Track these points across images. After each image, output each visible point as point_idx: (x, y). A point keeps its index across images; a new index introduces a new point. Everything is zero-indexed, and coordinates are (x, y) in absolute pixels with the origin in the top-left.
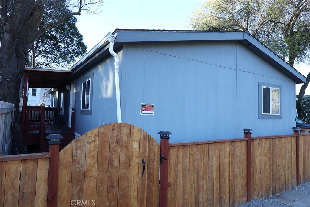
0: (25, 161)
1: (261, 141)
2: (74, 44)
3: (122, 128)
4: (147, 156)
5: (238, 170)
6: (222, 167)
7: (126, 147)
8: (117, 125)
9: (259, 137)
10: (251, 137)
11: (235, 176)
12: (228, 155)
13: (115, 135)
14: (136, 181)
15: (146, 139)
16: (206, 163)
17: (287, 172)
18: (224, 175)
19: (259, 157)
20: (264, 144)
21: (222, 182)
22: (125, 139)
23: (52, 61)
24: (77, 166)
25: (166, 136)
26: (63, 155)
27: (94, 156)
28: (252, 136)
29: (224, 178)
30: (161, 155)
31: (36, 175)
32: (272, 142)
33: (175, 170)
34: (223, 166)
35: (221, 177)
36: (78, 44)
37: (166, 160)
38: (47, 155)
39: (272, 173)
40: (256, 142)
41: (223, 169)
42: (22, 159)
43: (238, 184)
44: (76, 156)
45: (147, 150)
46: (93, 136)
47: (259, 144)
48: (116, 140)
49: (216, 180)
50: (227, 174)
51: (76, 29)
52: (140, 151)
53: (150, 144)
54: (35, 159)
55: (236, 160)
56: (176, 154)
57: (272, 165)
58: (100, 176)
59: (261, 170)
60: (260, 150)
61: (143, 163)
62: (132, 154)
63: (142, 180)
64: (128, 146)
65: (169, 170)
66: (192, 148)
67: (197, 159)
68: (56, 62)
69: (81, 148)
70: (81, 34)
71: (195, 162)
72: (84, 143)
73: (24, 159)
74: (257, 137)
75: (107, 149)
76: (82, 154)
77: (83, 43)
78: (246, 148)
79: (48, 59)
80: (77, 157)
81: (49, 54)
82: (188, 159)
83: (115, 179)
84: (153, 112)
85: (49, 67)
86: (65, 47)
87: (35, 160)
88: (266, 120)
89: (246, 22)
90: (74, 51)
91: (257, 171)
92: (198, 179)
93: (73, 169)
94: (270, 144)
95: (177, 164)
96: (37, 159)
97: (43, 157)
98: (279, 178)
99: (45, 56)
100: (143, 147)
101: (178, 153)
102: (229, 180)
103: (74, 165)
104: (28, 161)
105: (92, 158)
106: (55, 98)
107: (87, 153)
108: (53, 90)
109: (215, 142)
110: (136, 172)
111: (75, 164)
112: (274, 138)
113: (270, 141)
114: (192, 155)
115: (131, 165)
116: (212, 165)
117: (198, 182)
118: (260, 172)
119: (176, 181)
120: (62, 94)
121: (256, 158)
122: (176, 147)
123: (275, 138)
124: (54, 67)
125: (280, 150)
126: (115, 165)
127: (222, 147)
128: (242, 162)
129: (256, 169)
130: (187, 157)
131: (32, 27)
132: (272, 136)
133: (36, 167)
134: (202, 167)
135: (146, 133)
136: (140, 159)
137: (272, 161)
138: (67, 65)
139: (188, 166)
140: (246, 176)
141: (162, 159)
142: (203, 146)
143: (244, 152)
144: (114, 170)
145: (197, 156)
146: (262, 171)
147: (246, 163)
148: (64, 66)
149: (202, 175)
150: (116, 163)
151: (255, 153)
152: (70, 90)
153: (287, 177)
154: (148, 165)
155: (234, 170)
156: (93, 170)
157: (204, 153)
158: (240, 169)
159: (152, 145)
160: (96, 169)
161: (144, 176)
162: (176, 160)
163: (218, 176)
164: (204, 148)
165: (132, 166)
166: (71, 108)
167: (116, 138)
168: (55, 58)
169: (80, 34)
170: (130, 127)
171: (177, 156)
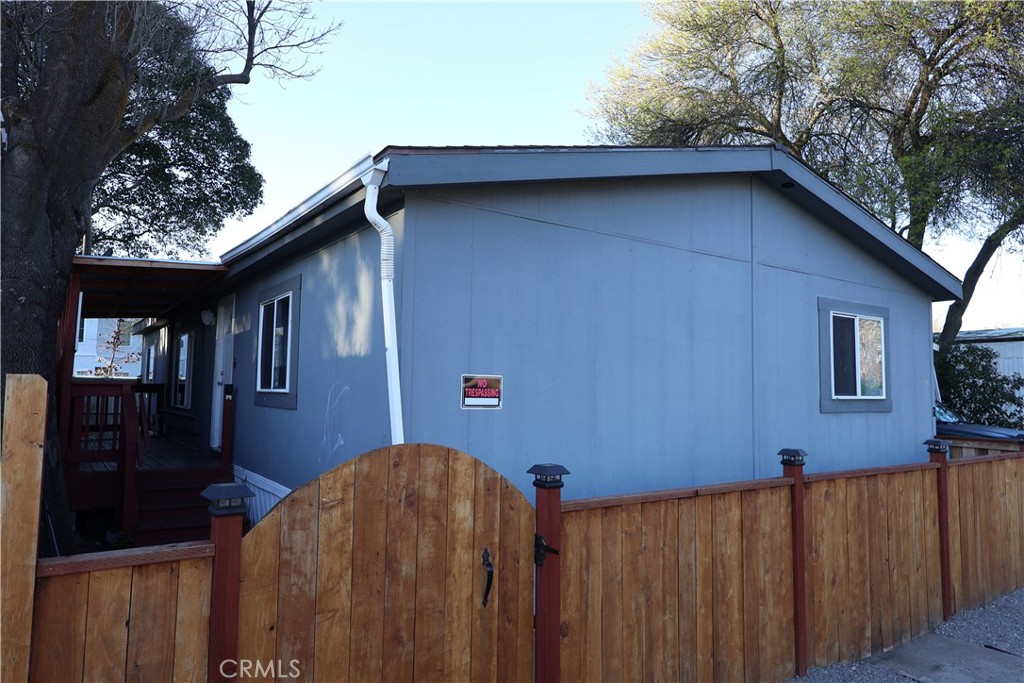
0: (144, 568)
1: (832, 485)
2: (219, 171)
3: (422, 459)
4: (497, 545)
5: (767, 578)
6: (720, 571)
7: (437, 518)
8: (407, 451)
9: (826, 476)
10: (804, 473)
11: (759, 596)
12: (736, 533)
13: (403, 481)
14: (464, 620)
15: (494, 489)
16: (673, 558)
17: (912, 579)
18: (725, 595)
19: (827, 535)
20: (841, 496)
21: (720, 615)
22: (431, 491)
23: (144, 227)
24: (294, 579)
25: (555, 481)
26: (251, 549)
27: (341, 549)
28: (806, 470)
29: (727, 604)
30: (538, 538)
31: (173, 612)
32: (865, 488)
33: (581, 581)
34: (724, 567)
35: (717, 600)
36: (233, 172)
37: (557, 553)
38: (207, 548)
39: (868, 584)
40: (819, 491)
41: (721, 577)
42: (134, 564)
43: (767, 619)
44: (291, 549)
45: (497, 526)
46: (339, 486)
47: (827, 494)
48: (407, 497)
49: (703, 611)
50: (733, 592)
51: (227, 123)
52: (477, 530)
53: (507, 505)
54: (172, 562)
55: (760, 549)
56: (582, 535)
57: (868, 558)
58: (359, 609)
59: (835, 575)
60: (832, 514)
61: (487, 563)
62: (454, 539)
63: (482, 617)
64: (442, 513)
65: (563, 584)
66: (628, 515)
67: (645, 548)
68: (156, 227)
69: (304, 525)
70: (244, 138)
71: (640, 557)
72: (314, 510)
73: (141, 563)
74: (820, 475)
75: (381, 526)
76: (307, 542)
77: (252, 169)
78: (790, 510)
79: (133, 219)
80: (292, 553)
81: (134, 201)
82: (619, 546)
83: (405, 616)
84: (499, 401)
85: (133, 245)
86: (188, 181)
87: (172, 565)
88: (845, 418)
89: (774, 105)
90: (218, 192)
91: (823, 580)
92: (649, 607)
93: (282, 588)
94: (860, 495)
95: (586, 565)
96: (178, 561)
97: (196, 556)
98: (891, 600)
99: (122, 210)
100: (484, 514)
101: (588, 530)
102: (742, 610)
103: (282, 578)
104: (151, 567)
105: (337, 555)
106: (157, 349)
107: (321, 539)
108: (150, 322)
109: (696, 494)
110: (466, 592)
111: (289, 575)
112: (872, 475)
113: (859, 486)
114: (629, 535)
115: (450, 572)
116: (690, 566)
117: (649, 620)
118: (834, 582)
119: (584, 618)
120: (185, 338)
121: (818, 538)
122: (584, 514)
123: (875, 475)
124: (150, 244)
125: (890, 511)
126: (404, 574)
127: (718, 510)
128: (778, 552)
129: (820, 573)
130: (615, 542)
131: (100, 126)
132: (866, 471)
133: (174, 587)
134: (661, 571)
135: (494, 472)
136: (476, 552)
137: (867, 549)
138: (194, 239)
139: (619, 569)
140: (791, 595)
141: (542, 551)
142: (663, 506)
143: (783, 522)
144: (401, 589)
145: (644, 538)
146: (837, 579)
147: (791, 556)
148: (186, 241)
149: (661, 596)
150: (406, 568)
151: (816, 524)
152: (215, 326)
153: (912, 593)
154: (500, 572)
155: (755, 580)
156: (339, 591)
157: (665, 528)
158: (772, 576)
159: (512, 509)
160: (349, 588)
161: (488, 606)
162: (585, 552)
163: (709, 598)
164: (666, 513)
165: (454, 577)
166: (219, 384)
167: (407, 489)
168: (156, 217)
169: (239, 139)
170: (447, 455)
171: (587, 541)
